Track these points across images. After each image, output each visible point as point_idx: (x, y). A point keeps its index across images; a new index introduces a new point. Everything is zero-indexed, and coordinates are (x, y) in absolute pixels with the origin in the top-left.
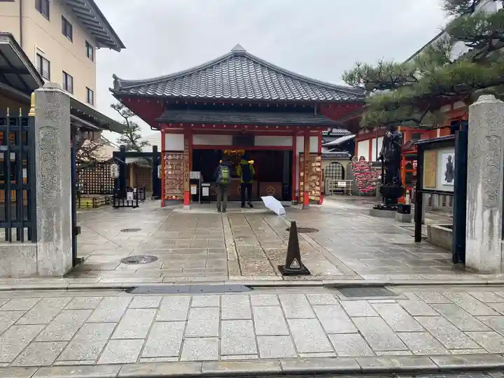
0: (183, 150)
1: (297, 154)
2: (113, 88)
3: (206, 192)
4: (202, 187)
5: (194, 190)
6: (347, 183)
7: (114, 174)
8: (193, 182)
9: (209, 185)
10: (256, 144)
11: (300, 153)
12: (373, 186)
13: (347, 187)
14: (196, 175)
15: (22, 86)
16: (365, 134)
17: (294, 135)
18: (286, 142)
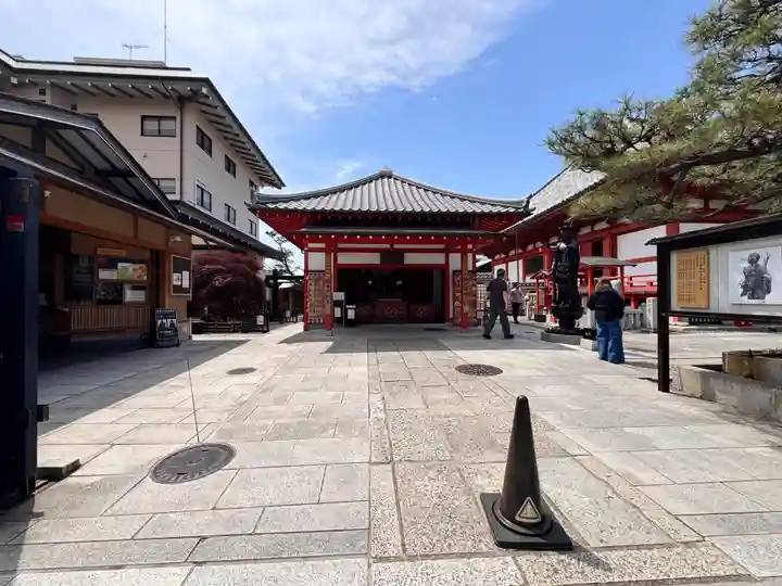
0: (324, 269)
1: (451, 272)
2: (249, 202)
3: (351, 314)
4: (347, 309)
5: (338, 312)
8: (337, 303)
9: (355, 307)
10: (406, 262)
11: (454, 272)
14: (340, 296)
15: (133, 194)
16: (500, 259)
17: (447, 252)
18: (439, 259)
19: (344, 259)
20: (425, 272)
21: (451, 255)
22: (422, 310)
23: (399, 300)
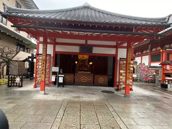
1: (118, 59)
3: (61, 80)
4: (59, 77)
6: (137, 75)
7: (26, 66)
9: (63, 76)
10: (93, 52)
12: (151, 78)
13: (137, 77)
14: (56, 69)
16: (139, 54)
17: (116, 47)
18: (112, 52)
19: (59, 49)
20: (104, 58)
21: (119, 49)
22: (102, 79)
23: (90, 73)
